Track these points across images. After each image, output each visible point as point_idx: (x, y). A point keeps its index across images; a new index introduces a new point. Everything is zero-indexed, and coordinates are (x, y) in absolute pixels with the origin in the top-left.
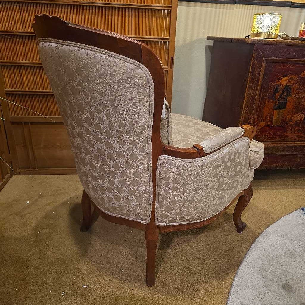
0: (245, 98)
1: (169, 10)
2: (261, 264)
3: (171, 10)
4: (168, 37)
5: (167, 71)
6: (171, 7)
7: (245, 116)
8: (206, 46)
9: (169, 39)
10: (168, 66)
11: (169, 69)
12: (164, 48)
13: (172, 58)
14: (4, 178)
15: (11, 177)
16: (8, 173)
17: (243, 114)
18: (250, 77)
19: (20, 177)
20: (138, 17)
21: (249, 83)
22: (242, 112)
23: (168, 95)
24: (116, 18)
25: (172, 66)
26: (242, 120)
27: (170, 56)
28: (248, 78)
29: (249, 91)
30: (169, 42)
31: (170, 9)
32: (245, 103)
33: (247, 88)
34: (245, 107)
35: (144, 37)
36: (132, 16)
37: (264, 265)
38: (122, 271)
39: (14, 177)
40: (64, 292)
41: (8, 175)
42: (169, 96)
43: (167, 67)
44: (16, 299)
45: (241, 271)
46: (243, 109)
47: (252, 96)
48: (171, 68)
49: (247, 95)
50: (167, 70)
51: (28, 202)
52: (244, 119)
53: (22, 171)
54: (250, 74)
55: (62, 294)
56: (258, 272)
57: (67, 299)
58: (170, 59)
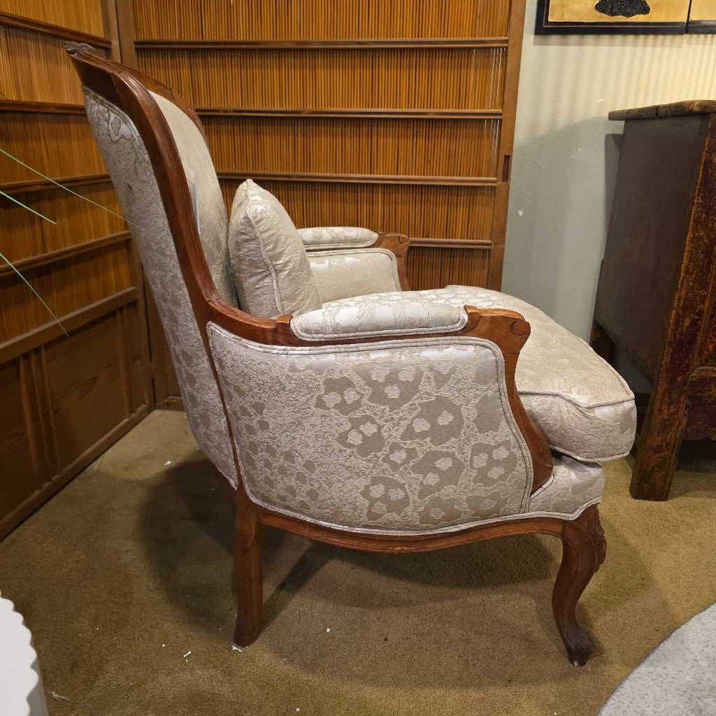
0: (686, 249)
1: (503, 48)
2: (694, 678)
3: (507, 48)
4: (500, 111)
5: (494, 187)
6: (506, 41)
7: (686, 294)
8: (607, 136)
9: (500, 114)
10: (496, 177)
11: (500, 183)
12: (489, 135)
13: (508, 158)
14: (132, 411)
15: (149, 411)
16: (144, 403)
17: (681, 290)
18: (698, 194)
19: (167, 412)
20: (430, 67)
21: (697, 212)
22: (679, 286)
23: (495, 245)
24: (383, 72)
25: (506, 177)
26: (679, 305)
27: (504, 153)
28: (694, 198)
29: (696, 230)
30: (501, 120)
31: (505, 45)
32: (685, 261)
33: (691, 223)
34: (686, 272)
35: (445, 110)
36: (418, 67)
37: (701, 680)
38: (328, 630)
39: (156, 413)
40: (190, 653)
41: (143, 407)
42: (498, 246)
43: (495, 179)
44: (91, 649)
45: (632, 684)
46: (681, 279)
47: (705, 243)
48: (503, 181)
49: (692, 241)
50: (494, 184)
51: (169, 463)
52: (684, 303)
53: (172, 401)
54: (698, 187)
55: (185, 656)
56: (680, 695)
57: (192, 669)
58: (502, 159)
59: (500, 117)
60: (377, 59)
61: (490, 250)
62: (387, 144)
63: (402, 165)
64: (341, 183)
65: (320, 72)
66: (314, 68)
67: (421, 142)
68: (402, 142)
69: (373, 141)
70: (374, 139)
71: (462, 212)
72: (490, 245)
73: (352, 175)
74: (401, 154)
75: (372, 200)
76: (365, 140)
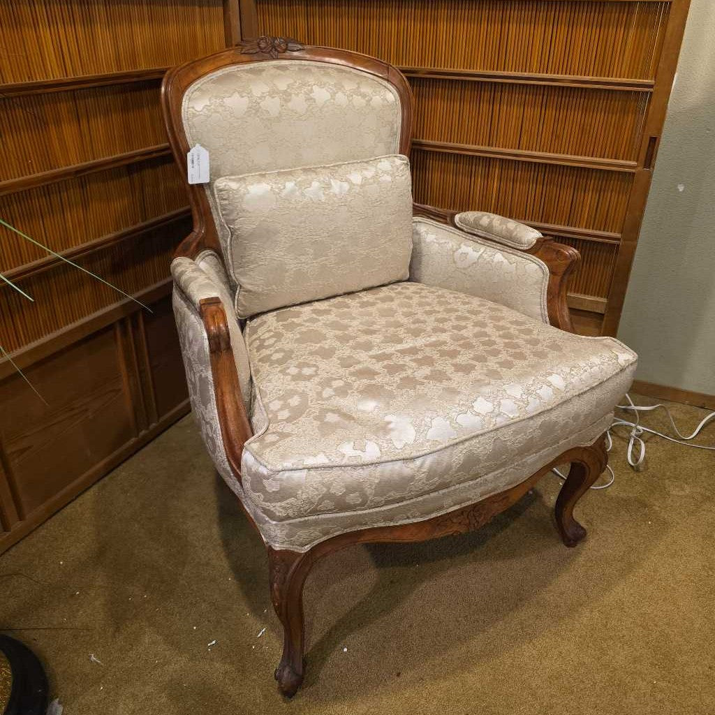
1: (666, 3)
3: (671, 3)
4: (651, 82)
5: (633, 174)
9: (651, 86)
10: (637, 161)
11: (640, 169)
13: (654, 141)
23: (625, 240)
25: (649, 161)
27: (650, 133)
30: (652, 94)
40: (214, 642)
42: (628, 242)
43: (635, 164)
48: (645, 167)
50: (634, 170)
55: (208, 645)
58: (646, 142)
59: (651, 90)
60: (508, 12)
61: (618, 245)
62: (511, 113)
63: (524, 138)
64: (455, 154)
65: (442, 26)
66: (435, 21)
67: (551, 113)
68: (529, 112)
69: (495, 109)
70: (497, 107)
71: (590, 198)
72: (619, 239)
73: (467, 146)
74: (526, 126)
75: (487, 176)
76: (485, 107)
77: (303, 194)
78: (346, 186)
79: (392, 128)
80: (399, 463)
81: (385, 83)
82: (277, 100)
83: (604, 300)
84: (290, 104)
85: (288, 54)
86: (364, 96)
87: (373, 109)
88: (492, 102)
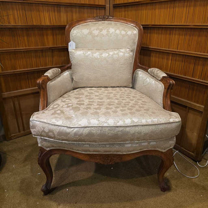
67: (188, 37)
74: (180, 42)
75: (168, 59)
76: (168, 36)
77: (92, 55)
78: (107, 55)
79: (134, 41)
80: (66, 128)
81: (135, 28)
82: (98, 31)
83: (203, 107)
84: (102, 33)
85: (108, 20)
86: (125, 31)
87: (128, 35)
88: (170, 34)
